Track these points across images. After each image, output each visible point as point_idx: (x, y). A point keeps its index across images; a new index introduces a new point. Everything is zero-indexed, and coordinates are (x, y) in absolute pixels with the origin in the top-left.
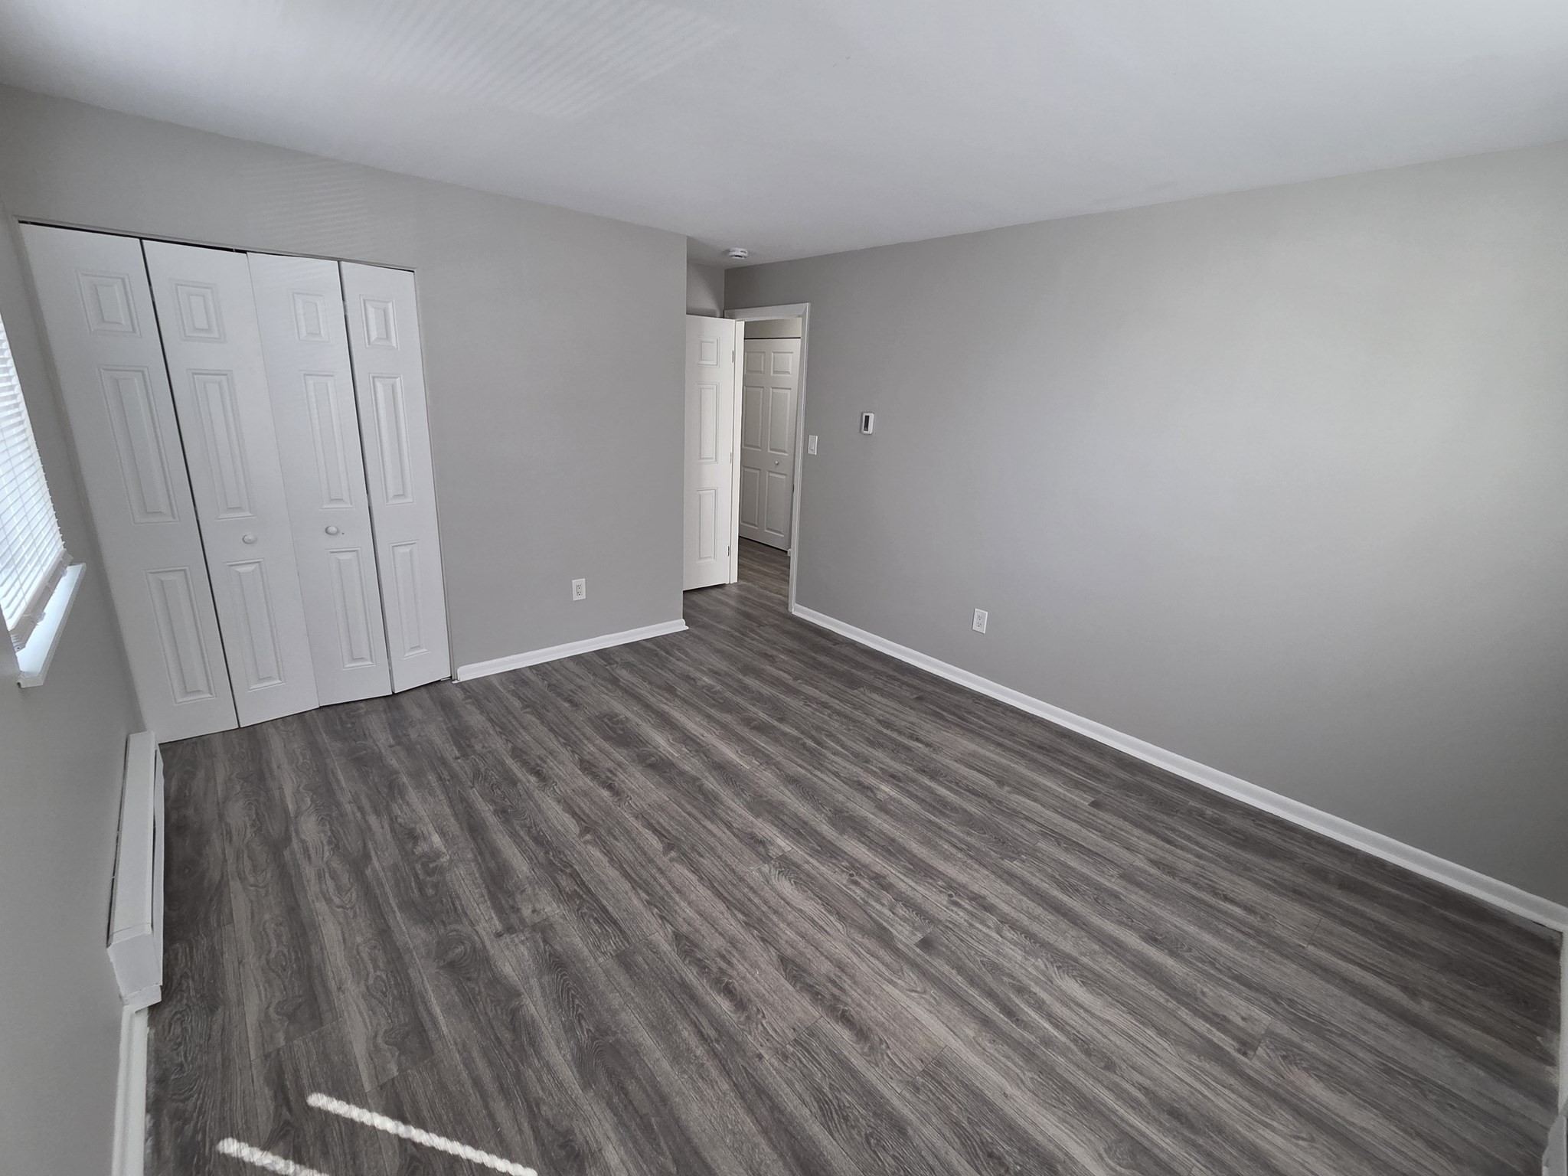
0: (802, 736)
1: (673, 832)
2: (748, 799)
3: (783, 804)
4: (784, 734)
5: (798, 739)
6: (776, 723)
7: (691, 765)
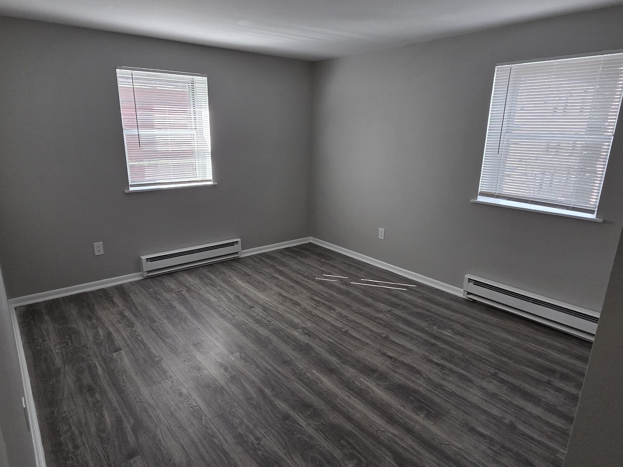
0: (273, 398)
1: (346, 337)
2: (312, 352)
3: (294, 350)
4: (285, 400)
5: (276, 396)
6: (292, 413)
7: (350, 372)
